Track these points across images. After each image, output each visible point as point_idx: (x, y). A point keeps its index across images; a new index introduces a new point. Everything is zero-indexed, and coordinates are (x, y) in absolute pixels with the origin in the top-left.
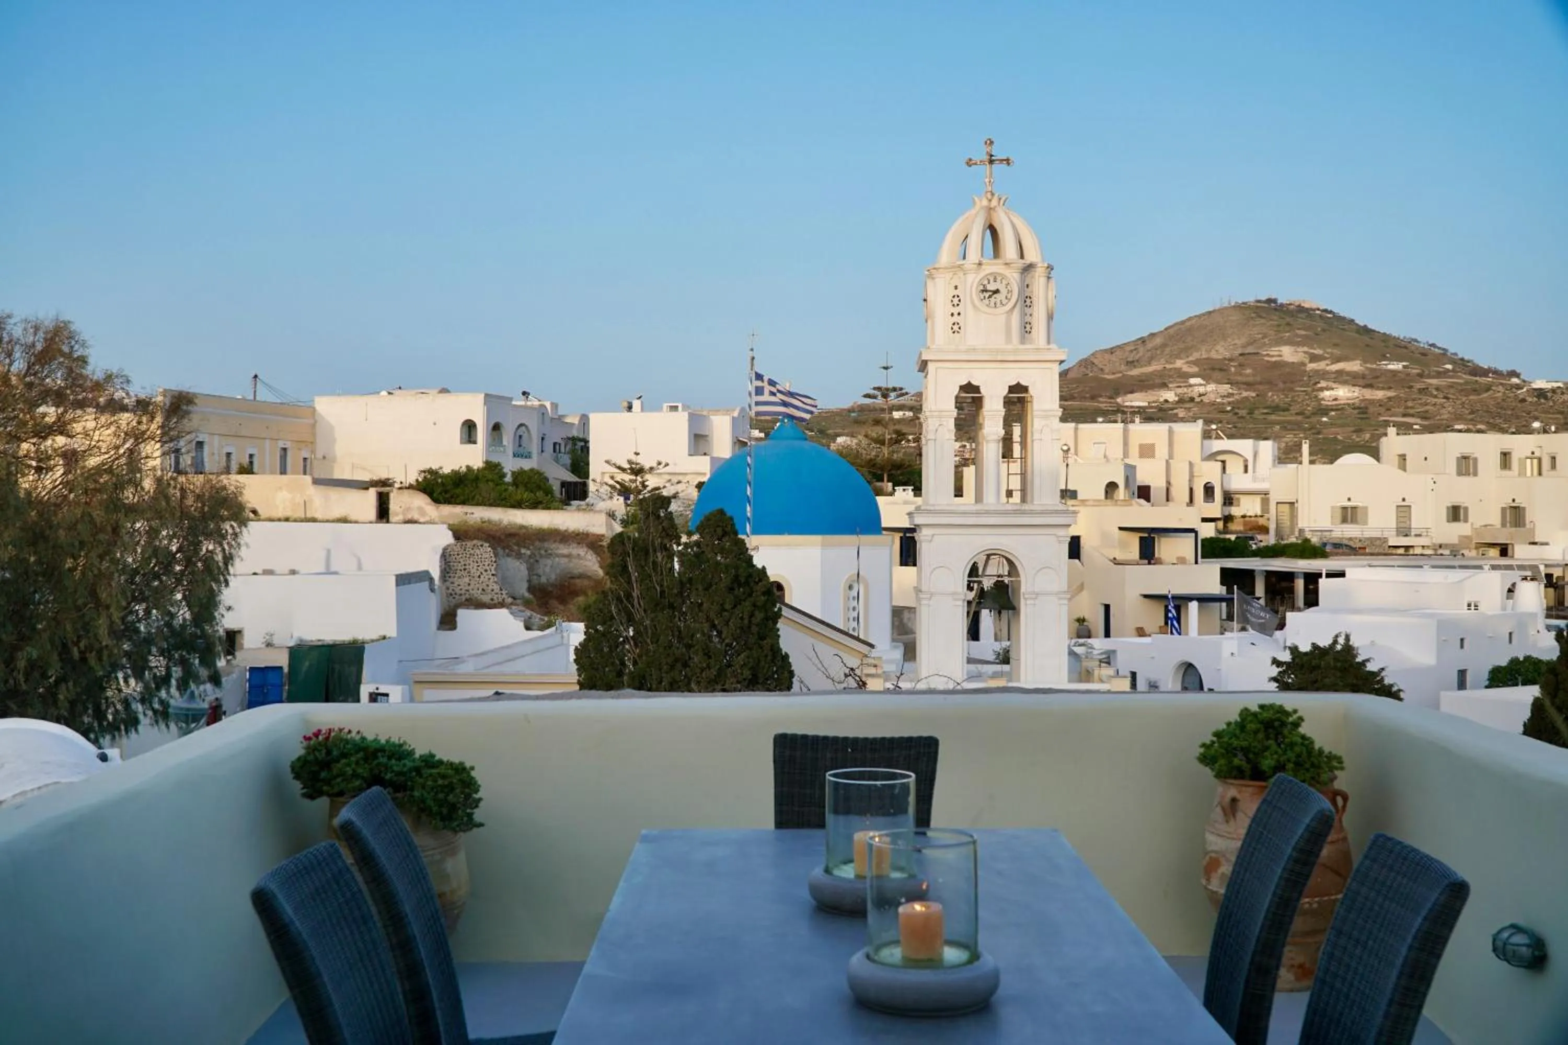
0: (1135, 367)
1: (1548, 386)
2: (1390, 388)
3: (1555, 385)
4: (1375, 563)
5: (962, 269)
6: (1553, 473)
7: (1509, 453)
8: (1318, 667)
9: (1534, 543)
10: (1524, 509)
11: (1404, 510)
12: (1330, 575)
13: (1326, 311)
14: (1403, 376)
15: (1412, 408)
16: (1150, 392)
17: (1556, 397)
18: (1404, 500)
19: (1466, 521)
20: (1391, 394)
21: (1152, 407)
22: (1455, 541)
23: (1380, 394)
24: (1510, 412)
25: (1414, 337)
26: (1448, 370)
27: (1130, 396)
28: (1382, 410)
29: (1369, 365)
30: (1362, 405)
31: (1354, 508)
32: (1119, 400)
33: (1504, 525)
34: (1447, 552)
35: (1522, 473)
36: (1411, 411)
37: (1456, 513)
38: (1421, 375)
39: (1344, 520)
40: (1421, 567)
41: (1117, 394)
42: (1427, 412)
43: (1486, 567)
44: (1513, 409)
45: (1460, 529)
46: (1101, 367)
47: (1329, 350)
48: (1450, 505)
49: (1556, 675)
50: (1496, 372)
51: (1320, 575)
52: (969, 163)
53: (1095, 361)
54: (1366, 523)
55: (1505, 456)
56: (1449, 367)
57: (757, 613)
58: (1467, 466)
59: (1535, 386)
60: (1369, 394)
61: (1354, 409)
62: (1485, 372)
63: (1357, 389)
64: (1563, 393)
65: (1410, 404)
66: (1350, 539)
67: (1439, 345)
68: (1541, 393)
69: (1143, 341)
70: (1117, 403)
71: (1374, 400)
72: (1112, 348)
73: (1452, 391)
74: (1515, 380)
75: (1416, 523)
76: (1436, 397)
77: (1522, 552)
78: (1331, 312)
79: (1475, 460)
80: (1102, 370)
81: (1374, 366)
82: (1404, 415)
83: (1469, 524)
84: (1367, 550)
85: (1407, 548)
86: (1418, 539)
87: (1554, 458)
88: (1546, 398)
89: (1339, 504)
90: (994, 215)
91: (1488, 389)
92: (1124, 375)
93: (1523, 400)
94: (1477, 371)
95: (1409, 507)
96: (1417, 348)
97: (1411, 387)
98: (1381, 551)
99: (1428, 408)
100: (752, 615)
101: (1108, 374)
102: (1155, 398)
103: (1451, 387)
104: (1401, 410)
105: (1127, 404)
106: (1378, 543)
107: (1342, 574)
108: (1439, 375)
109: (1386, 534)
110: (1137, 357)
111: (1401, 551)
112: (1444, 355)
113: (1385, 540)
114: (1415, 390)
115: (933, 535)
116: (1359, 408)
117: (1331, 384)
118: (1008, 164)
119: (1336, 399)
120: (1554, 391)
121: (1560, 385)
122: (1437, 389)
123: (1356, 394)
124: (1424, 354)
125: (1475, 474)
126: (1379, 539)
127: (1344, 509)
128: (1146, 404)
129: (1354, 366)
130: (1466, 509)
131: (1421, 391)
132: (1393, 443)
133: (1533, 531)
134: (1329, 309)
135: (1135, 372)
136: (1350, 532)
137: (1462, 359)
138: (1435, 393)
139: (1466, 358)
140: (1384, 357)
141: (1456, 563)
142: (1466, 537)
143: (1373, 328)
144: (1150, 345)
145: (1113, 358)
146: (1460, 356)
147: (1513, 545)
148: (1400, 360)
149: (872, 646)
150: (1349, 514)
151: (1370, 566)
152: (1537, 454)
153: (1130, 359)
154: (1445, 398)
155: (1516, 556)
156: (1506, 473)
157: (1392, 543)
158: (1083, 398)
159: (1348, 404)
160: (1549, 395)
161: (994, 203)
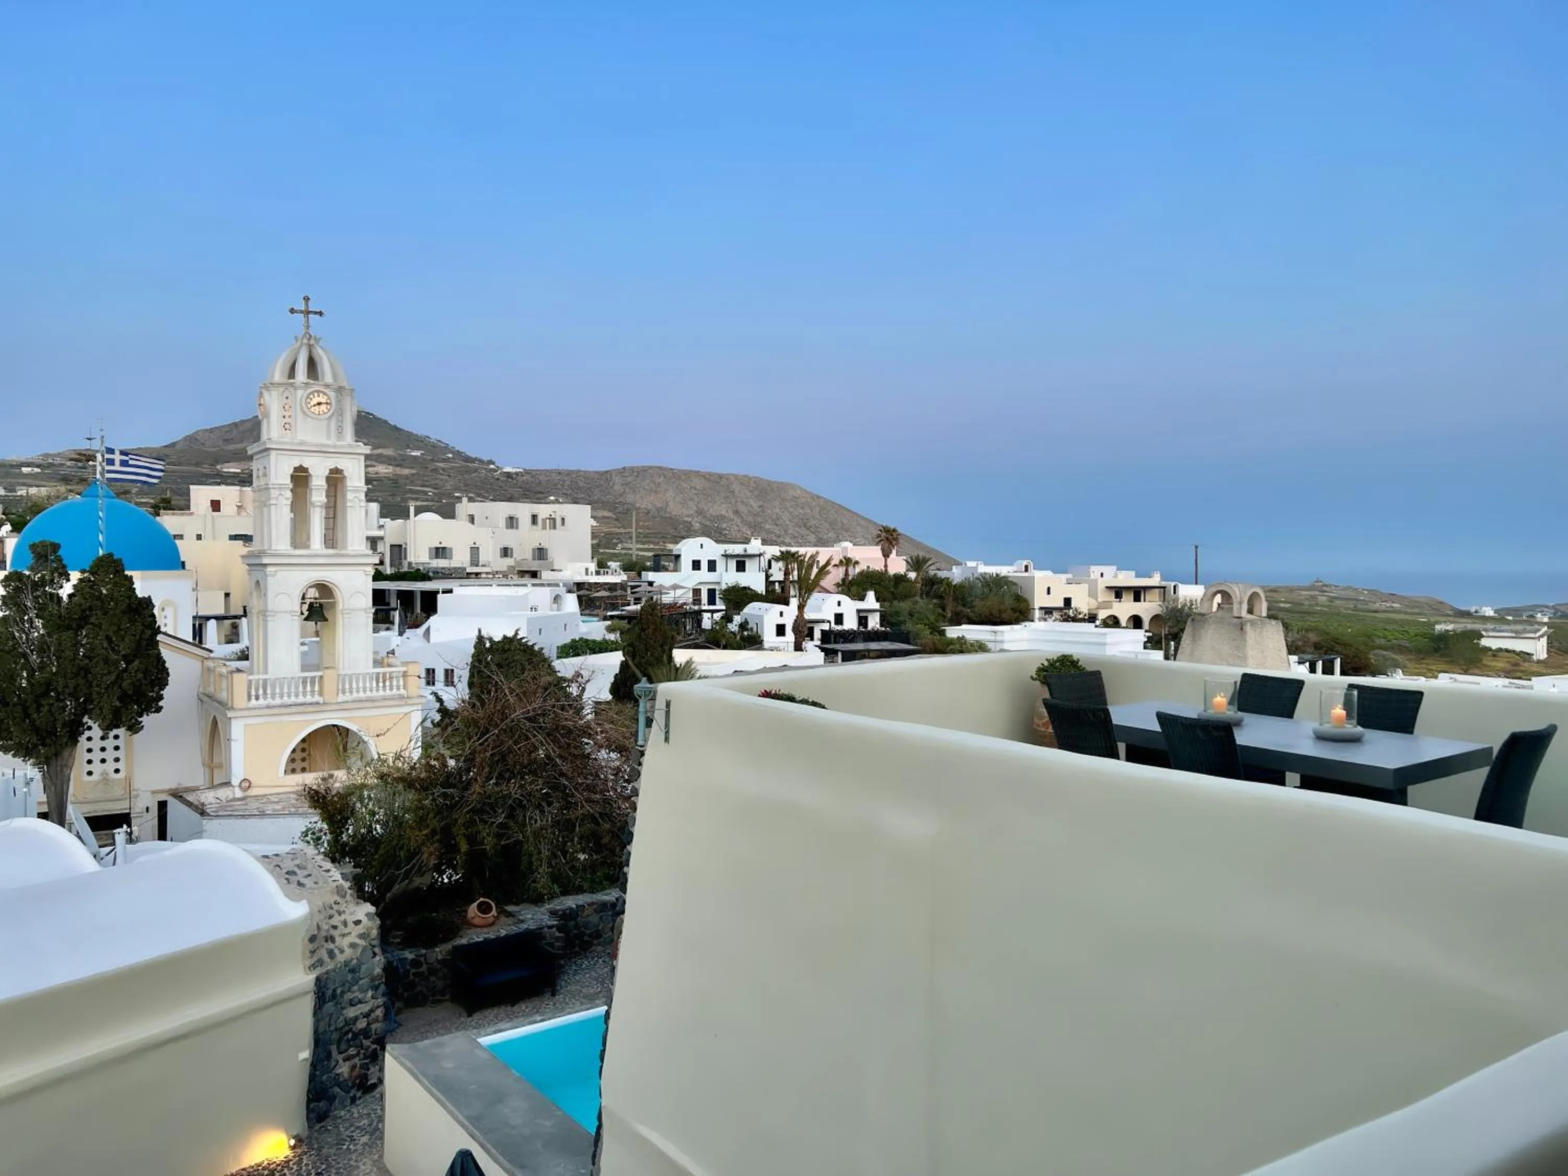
0: (230, 444)
1: (514, 470)
2: (412, 468)
3: (518, 470)
4: (463, 584)
5: (293, 386)
6: (563, 527)
7: (536, 516)
8: (509, 650)
9: (553, 570)
10: (547, 549)
11: (475, 551)
12: (444, 592)
13: (368, 413)
14: (421, 460)
15: (427, 481)
16: (243, 462)
17: (519, 478)
18: (475, 543)
19: (512, 556)
20: (414, 471)
21: (244, 474)
22: (505, 569)
23: (406, 471)
24: (489, 486)
25: (427, 435)
26: (449, 458)
27: (227, 464)
28: (408, 482)
29: (399, 452)
30: (395, 478)
31: (444, 548)
32: (218, 467)
33: (534, 559)
34: (501, 576)
35: (544, 528)
36: (427, 483)
37: (506, 552)
38: (432, 460)
39: (437, 557)
40: (491, 585)
41: (217, 462)
42: (437, 484)
43: (529, 585)
44: (491, 484)
45: (509, 561)
46: (202, 441)
47: (372, 440)
48: (502, 547)
49: (634, 648)
50: (481, 461)
51: (438, 592)
52: (292, 311)
53: (198, 438)
54: (451, 558)
55: (534, 518)
56: (450, 456)
57: (146, 631)
58: (512, 522)
59: (505, 470)
60: (399, 471)
61: (389, 480)
62: (473, 460)
63: (391, 467)
64: (522, 476)
65: (425, 478)
66: (443, 568)
67: (444, 441)
68: (509, 475)
69: (235, 425)
70: (217, 470)
71: (401, 475)
72: (211, 429)
73: (452, 471)
74: (492, 466)
75: (482, 559)
76: (442, 475)
77: (546, 575)
78: (372, 414)
79: (517, 519)
80: (203, 444)
81: (401, 453)
82: (422, 486)
83: (513, 559)
84: (453, 576)
85: (477, 574)
86: (483, 568)
87: (563, 519)
88: (512, 478)
89: (434, 546)
90: (314, 350)
91: (476, 470)
92: (221, 450)
93: (498, 479)
94: (468, 459)
95: (478, 548)
96: (430, 442)
97: (426, 468)
98: (462, 576)
99: (437, 482)
100: (143, 632)
101: (209, 447)
102: (246, 467)
103: (452, 469)
104: (421, 482)
105: (225, 470)
106: (460, 570)
107: (450, 591)
108: (444, 460)
109: (464, 566)
110: (231, 437)
111: (474, 576)
112: (446, 448)
113: (465, 569)
114: (429, 469)
115: (276, 572)
116: (393, 480)
117: (374, 463)
118: (321, 315)
119: (377, 473)
120: (517, 474)
121: (521, 470)
122: (443, 470)
123: (390, 471)
124: (434, 447)
125: (517, 528)
126: (460, 568)
127: (437, 549)
128: (239, 471)
129: (389, 452)
130: (512, 549)
131: (433, 470)
132: (465, 507)
133: (552, 563)
134: (371, 412)
135: (231, 447)
136: (441, 563)
137: (458, 451)
138: (441, 472)
139: (461, 451)
140: (408, 447)
141: (512, 583)
142: (512, 566)
143: (400, 427)
144: (241, 429)
145: (212, 435)
146: (457, 449)
147: (540, 571)
148: (418, 449)
149: (211, 651)
150: (440, 552)
151: (461, 586)
152: (553, 516)
153: (226, 437)
154: (449, 476)
155: (543, 578)
156: (535, 527)
157: (468, 571)
158: (190, 465)
159: (385, 477)
160: (514, 476)
161: (312, 342)
